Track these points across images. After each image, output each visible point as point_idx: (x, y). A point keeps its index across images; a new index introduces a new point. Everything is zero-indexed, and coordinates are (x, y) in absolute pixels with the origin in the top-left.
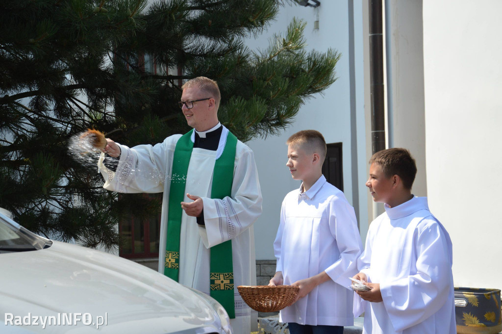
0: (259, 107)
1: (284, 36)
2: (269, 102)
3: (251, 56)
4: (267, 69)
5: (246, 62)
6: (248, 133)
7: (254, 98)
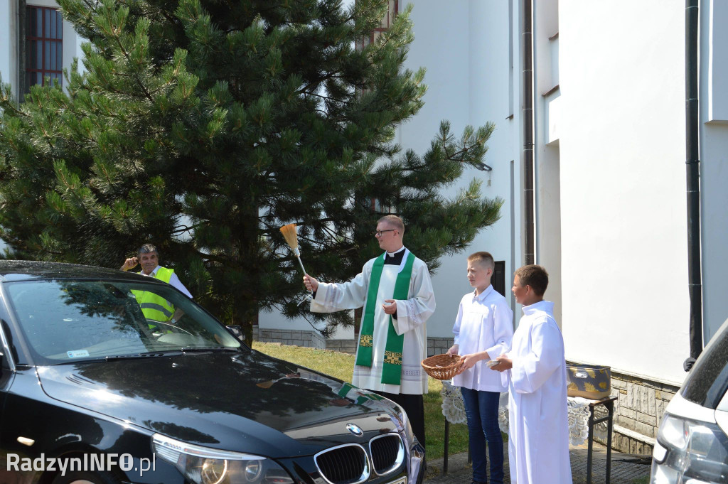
0: (447, 235)
1: (467, 189)
2: (454, 231)
3: (445, 202)
4: (454, 210)
5: (441, 205)
6: (439, 253)
7: (444, 228)
